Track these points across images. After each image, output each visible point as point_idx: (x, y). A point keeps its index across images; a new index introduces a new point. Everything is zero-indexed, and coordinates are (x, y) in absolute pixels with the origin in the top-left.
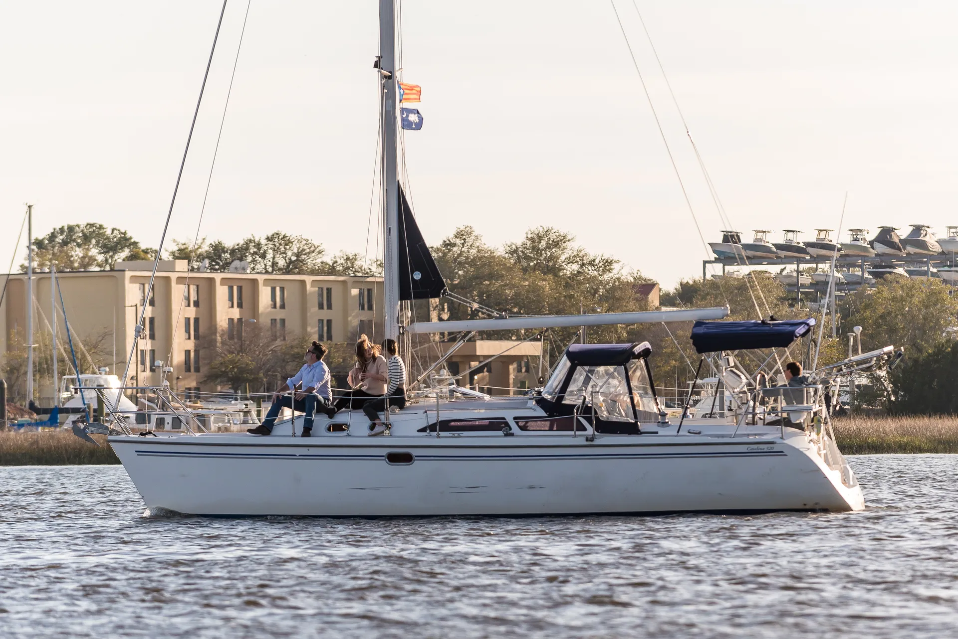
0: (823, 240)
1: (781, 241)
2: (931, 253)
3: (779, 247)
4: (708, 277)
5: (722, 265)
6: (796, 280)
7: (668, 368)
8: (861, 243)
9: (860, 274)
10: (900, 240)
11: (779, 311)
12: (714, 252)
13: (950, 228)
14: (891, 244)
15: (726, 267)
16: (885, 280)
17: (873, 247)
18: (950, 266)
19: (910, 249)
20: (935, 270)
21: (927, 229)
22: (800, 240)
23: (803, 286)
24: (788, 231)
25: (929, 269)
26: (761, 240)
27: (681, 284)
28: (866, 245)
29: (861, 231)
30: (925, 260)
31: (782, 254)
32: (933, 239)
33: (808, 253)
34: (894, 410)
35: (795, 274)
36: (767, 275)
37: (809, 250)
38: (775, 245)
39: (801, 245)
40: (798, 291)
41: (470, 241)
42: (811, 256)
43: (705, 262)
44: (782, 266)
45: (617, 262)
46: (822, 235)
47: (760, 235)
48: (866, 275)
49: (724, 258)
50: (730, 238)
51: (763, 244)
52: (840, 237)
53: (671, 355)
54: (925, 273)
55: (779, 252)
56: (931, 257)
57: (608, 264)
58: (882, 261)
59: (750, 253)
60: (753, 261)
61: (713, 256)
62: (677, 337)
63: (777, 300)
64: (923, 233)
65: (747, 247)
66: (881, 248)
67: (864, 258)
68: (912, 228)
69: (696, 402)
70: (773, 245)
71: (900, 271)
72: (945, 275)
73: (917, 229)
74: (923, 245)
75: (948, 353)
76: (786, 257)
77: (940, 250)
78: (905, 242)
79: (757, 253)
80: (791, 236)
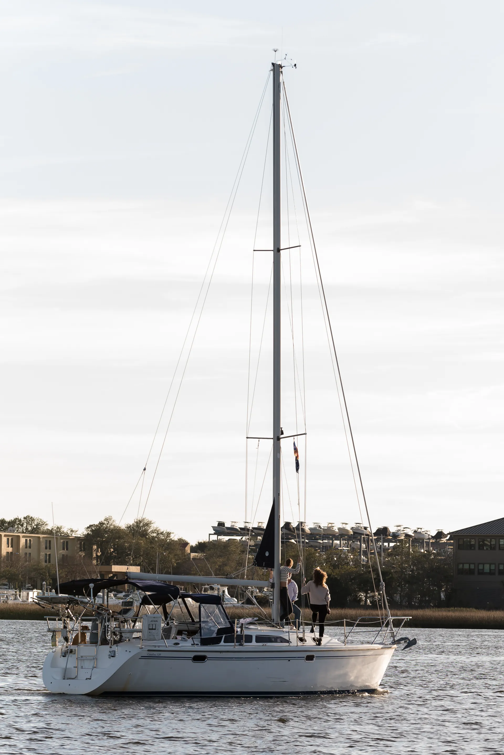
1: (243, 526)
2: (306, 534)
3: (241, 529)
4: (211, 540)
5: (217, 536)
6: (247, 543)
10: (293, 528)
12: (214, 530)
13: (315, 523)
14: (290, 529)
18: (314, 540)
19: (297, 532)
20: (308, 541)
21: (305, 523)
22: (250, 526)
23: (251, 546)
24: (245, 522)
25: (305, 540)
26: (234, 526)
27: (199, 543)
30: (304, 536)
31: (243, 532)
32: (307, 528)
33: (253, 532)
35: (247, 541)
36: (236, 541)
37: (254, 530)
39: (251, 528)
41: (111, 522)
42: (255, 533)
43: (210, 534)
44: (242, 537)
45: (173, 533)
46: (260, 525)
47: (233, 524)
49: (218, 533)
50: (221, 524)
51: (235, 527)
54: (303, 542)
55: (241, 531)
57: (169, 534)
59: (229, 531)
60: (230, 535)
61: (213, 532)
62: (198, 566)
63: (240, 552)
64: (303, 525)
65: (228, 528)
66: (285, 531)
68: (298, 523)
70: (239, 528)
71: (293, 541)
72: (312, 544)
73: (301, 523)
74: (303, 530)
77: (310, 533)
78: (296, 529)
79: (232, 531)
80: (247, 524)
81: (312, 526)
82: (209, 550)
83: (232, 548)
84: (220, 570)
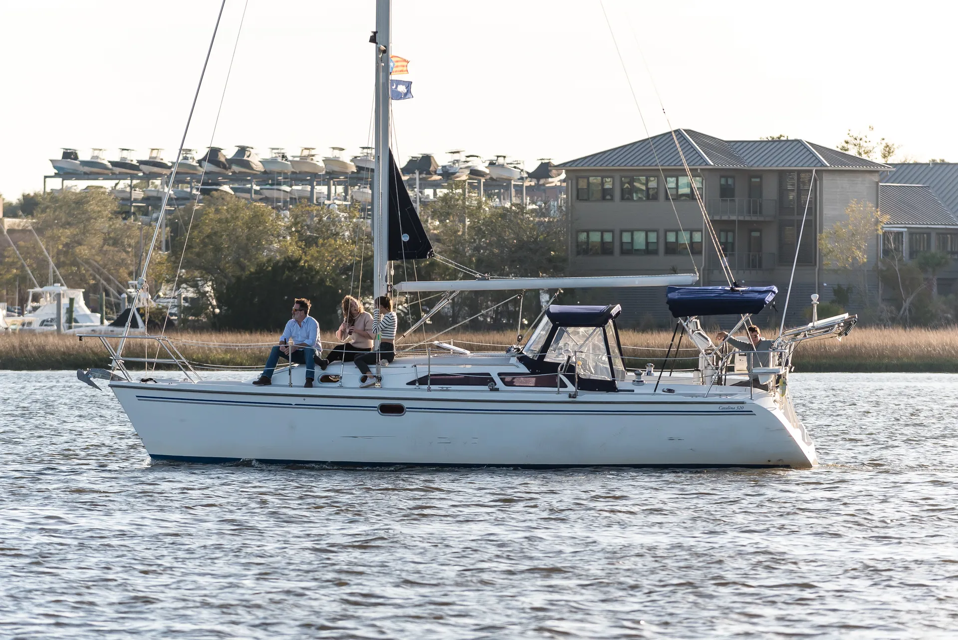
0: (155, 158)
1: (117, 159)
2: (254, 172)
3: (114, 164)
4: (48, 190)
5: (61, 179)
6: (129, 195)
7: (9, 276)
8: (190, 162)
9: (189, 190)
10: (226, 160)
11: (113, 224)
12: (55, 167)
13: (273, 149)
14: (217, 163)
15: (65, 181)
16: (212, 197)
17: (200, 166)
18: (272, 185)
19: (235, 168)
20: (258, 188)
21: (251, 150)
22: (133, 158)
23: (136, 200)
24: (123, 150)
25: (252, 186)
26: (97, 157)
27: (23, 196)
28: (194, 163)
29: (190, 150)
30: (249, 178)
31: (117, 170)
32: (256, 159)
33: (140, 170)
34: (218, 325)
35: (128, 189)
36: (102, 190)
37: (142, 167)
38: (111, 163)
39: (135, 162)
40: (131, 206)
42: (144, 173)
43: (46, 177)
44: (117, 181)
46: (154, 154)
47: (96, 153)
48: (194, 192)
49: (63, 173)
50: (69, 155)
51: (99, 161)
53: (12, 265)
54: (249, 191)
55: (115, 168)
56: (254, 176)
58: (209, 179)
59: (87, 169)
60: (90, 176)
62: (18, 247)
63: (112, 213)
64: (247, 153)
65: (85, 163)
66: (207, 167)
67: (193, 176)
68: (237, 149)
69: (35, 309)
70: (109, 162)
71: (226, 188)
72: (267, 193)
73: (242, 150)
74: (247, 165)
75: (269, 271)
76: (120, 173)
77: (263, 170)
78: (231, 161)
79: (94, 169)
80: (125, 154)
82: (44, 211)
83: (92, 207)
84: (66, 253)
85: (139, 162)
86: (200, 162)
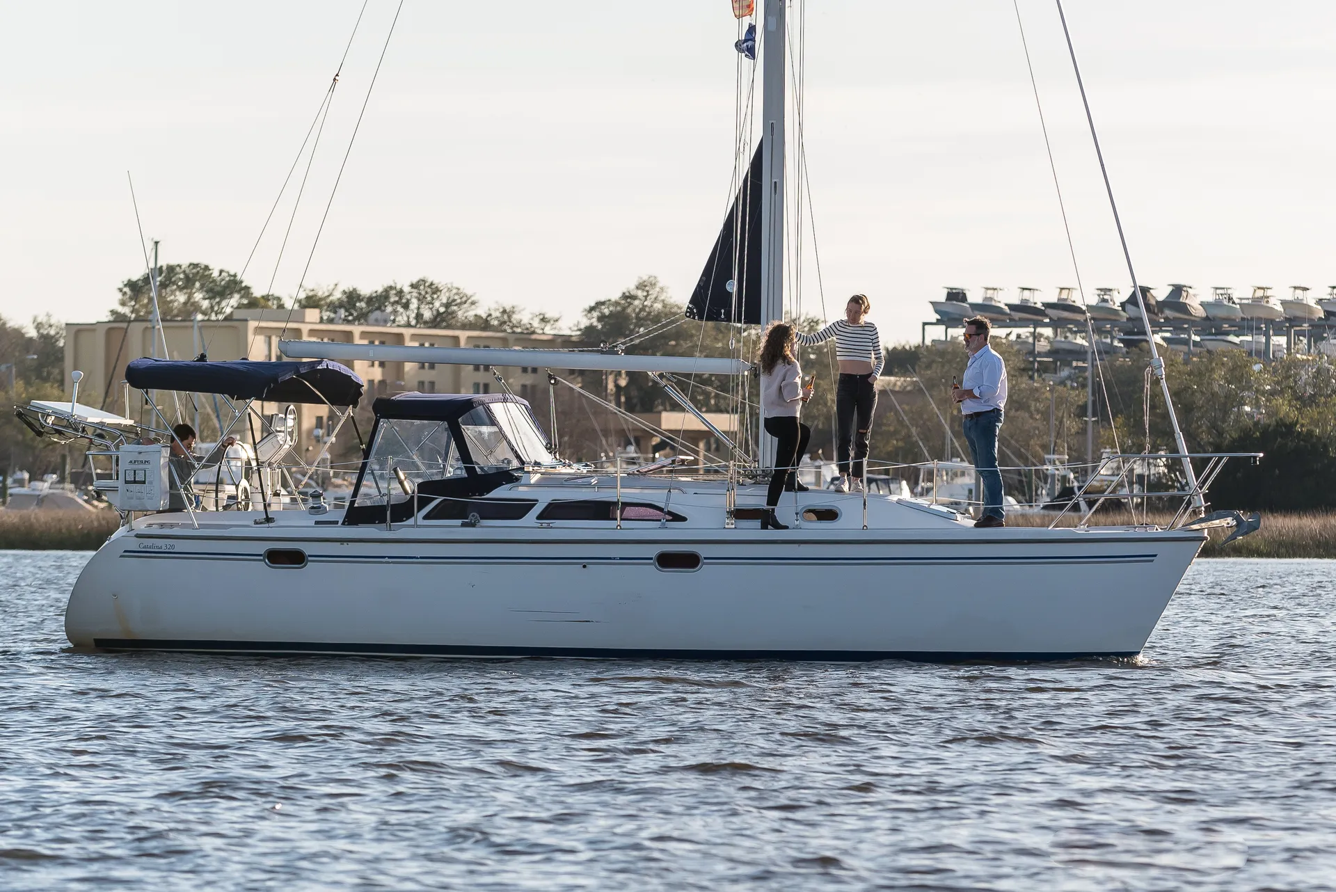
0: (1066, 300)
1: (1016, 301)
2: (1193, 318)
3: (1012, 307)
4: (928, 342)
5: (944, 327)
6: (1032, 348)
8: (1110, 305)
9: (1109, 341)
10: (1157, 302)
12: (937, 312)
13: (1217, 288)
15: (949, 330)
16: (1141, 350)
17: (1124, 310)
18: (1216, 334)
19: (1169, 313)
20: (1197, 339)
21: (1189, 290)
22: (1038, 300)
23: (1040, 354)
24: (1024, 289)
25: (1190, 337)
26: (991, 299)
28: (1116, 307)
29: (1110, 290)
30: (1186, 326)
31: (1017, 315)
32: (1196, 301)
33: (1046, 316)
35: (1031, 340)
37: (1049, 311)
38: (1009, 306)
39: (1039, 305)
40: (1035, 360)
41: (654, 293)
42: (1050, 319)
43: (925, 324)
46: (1064, 295)
47: (990, 293)
48: (1116, 343)
49: (947, 319)
50: (956, 296)
51: (993, 303)
52: (1085, 297)
54: (1186, 342)
55: (1013, 313)
56: (1193, 323)
58: (1135, 327)
61: (934, 317)
64: (1184, 294)
65: (975, 307)
66: (1133, 312)
67: (1114, 323)
68: (1171, 288)
70: (1006, 305)
72: (1209, 345)
73: (1178, 290)
74: (1183, 308)
76: (1021, 319)
77: (1204, 315)
78: (1162, 305)
80: (1027, 294)
81: (1210, 298)
82: (926, 367)
85: (1044, 304)
86: (1123, 305)
